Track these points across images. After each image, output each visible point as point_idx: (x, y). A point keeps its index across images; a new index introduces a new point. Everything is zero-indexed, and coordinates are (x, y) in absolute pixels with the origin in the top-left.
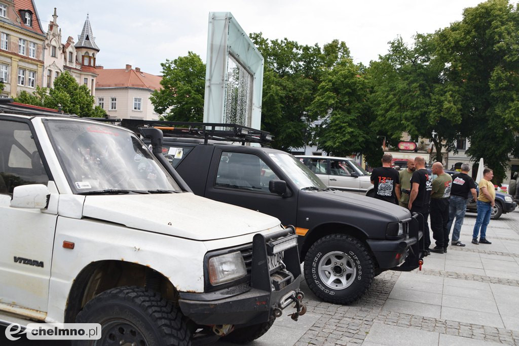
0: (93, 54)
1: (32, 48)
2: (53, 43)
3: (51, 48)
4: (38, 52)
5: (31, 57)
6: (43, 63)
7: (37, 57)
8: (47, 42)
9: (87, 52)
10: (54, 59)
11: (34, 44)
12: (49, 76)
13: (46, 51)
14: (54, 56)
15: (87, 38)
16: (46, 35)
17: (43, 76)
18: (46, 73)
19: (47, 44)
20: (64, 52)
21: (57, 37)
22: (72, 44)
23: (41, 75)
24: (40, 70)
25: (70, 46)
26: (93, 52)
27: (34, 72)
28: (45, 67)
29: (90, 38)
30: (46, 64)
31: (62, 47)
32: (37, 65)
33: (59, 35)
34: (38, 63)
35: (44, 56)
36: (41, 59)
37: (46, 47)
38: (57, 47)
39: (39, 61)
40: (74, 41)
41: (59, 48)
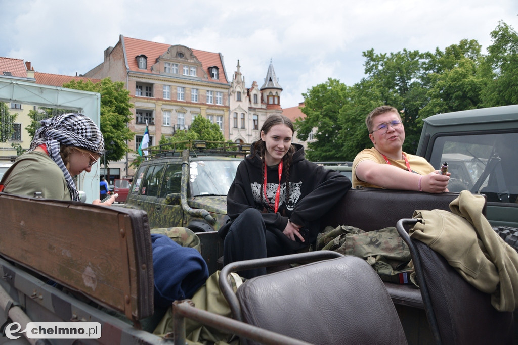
0: (277, 93)
1: (219, 96)
2: (238, 89)
3: (236, 94)
4: (223, 99)
5: (218, 104)
6: (229, 107)
7: (223, 104)
8: (231, 89)
9: (270, 93)
10: (239, 103)
11: (221, 93)
12: (236, 118)
13: (231, 97)
14: (239, 100)
15: (270, 80)
16: (230, 84)
17: (229, 118)
18: (232, 116)
19: (232, 92)
20: (249, 95)
21: (241, 84)
22: (256, 88)
23: (228, 117)
24: (226, 114)
25: (254, 89)
26: (276, 91)
27: (222, 116)
28: (231, 110)
29: (273, 79)
30: (232, 108)
31: (246, 91)
32: (223, 110)
33: (243, 82)
34: (224, 108)
35: (229, 101)
36: (227, 104)
37: (232, 94)
38: (242, 92)
39: (225, 106)
40: (258, 84)
41: (244, 93)
